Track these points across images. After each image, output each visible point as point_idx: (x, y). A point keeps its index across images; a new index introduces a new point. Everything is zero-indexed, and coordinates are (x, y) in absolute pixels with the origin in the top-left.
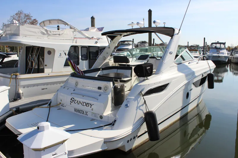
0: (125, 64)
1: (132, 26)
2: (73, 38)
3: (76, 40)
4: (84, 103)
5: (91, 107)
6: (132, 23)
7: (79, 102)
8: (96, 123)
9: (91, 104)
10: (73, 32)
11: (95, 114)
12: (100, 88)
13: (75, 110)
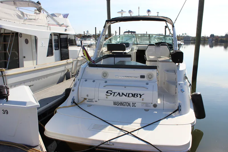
0: (122, 51)
1: (122, 14)
2: (47, 25)
3: (50, 27)
4: (129, 94)
5: (140, 97)
6: (122, 10)
7: (121, 94)
8: (156, 112)
9: (140, 94)
10: (46, 17)
11: (147, 104)
12: (142, 77)
13: (115, 103)
